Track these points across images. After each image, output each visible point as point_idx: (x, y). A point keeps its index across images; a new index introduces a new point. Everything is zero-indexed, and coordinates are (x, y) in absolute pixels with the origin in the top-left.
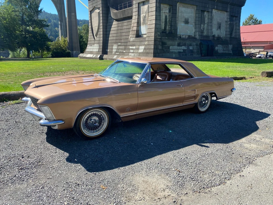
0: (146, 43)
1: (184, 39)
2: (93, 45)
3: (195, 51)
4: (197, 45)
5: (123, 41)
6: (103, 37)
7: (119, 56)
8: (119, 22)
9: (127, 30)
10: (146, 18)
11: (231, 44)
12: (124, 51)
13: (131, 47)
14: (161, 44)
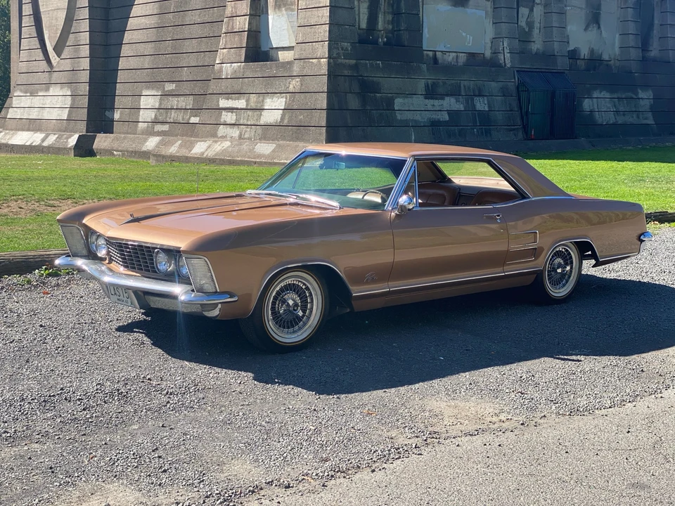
0: (294, 84)
1: (449, 69)
2: (41, 90)
3: (499, 116)
4: (504, 92)
5: (185, 75)
6: (92, 57)
7: (167, 139)
9: (206, 30)
11: (645, 87)
12: (194, 120)
13: (223, 103)
14: (356, 88)
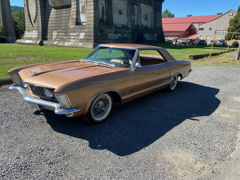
0: (86, 30)
1: (119, 28)
2: (31, 31)
3: (129, 38)
4: (130, 33)
5: (62, 28)
6: (42, 24)
7: (60, 42)
8: (58, 10)
9: (67, 18)
10: (85, 7)
11: (155, 33)
12: (65, 38)
13: (71, 34)
14: (100, 31)
